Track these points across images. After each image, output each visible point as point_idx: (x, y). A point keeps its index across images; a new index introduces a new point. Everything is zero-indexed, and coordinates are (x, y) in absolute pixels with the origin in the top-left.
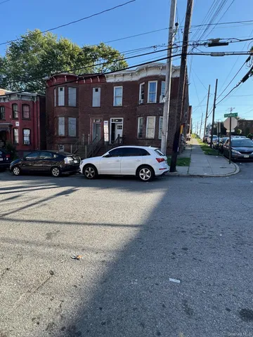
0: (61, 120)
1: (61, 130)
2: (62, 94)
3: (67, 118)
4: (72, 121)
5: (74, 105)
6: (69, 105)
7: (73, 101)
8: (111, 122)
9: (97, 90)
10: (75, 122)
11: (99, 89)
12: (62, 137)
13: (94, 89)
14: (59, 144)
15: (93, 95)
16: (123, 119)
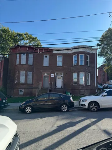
0: (23, 73)
1: (22, 80)
2: (24, 57)
3: (26, 71)
4: (30, 73)
5: (32, 64)
6: (29, 64)
7: (31, 62)
8: (55, 75)
9: (46, 57)
10: (32, 75)
11: (48, 56)
12: (22, 84)
13: (44, 56)
14: (20, 89)
15: (44, 59)
16: (63, 73)
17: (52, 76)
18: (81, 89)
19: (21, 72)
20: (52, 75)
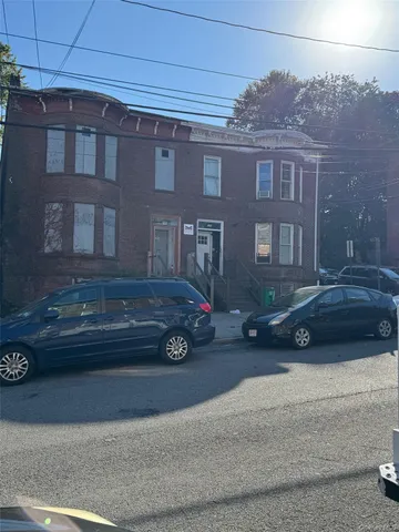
0: (84, 211)
1: (84, 240)
3: (100, 207)
4: (110, 216)
5: (113, 178)
8: (198, 228)
9: (165, 154)
10: (114, 221)
11: (171, 153)
12: (84, 257)
13: (159, 151)
14: (76, 276)
15: (157, 163)
16: (222, 223)
17: (189, 230)
18: (284, 280)
19: (77, 206)
20: (189, 226)
